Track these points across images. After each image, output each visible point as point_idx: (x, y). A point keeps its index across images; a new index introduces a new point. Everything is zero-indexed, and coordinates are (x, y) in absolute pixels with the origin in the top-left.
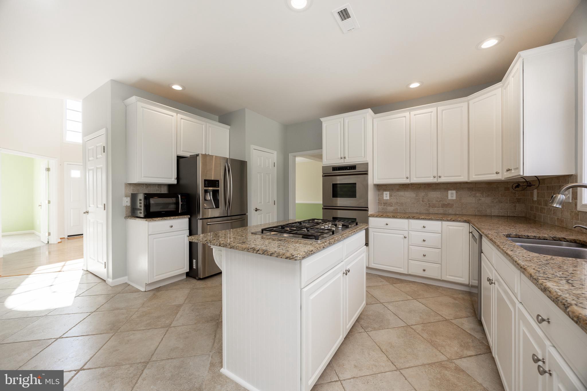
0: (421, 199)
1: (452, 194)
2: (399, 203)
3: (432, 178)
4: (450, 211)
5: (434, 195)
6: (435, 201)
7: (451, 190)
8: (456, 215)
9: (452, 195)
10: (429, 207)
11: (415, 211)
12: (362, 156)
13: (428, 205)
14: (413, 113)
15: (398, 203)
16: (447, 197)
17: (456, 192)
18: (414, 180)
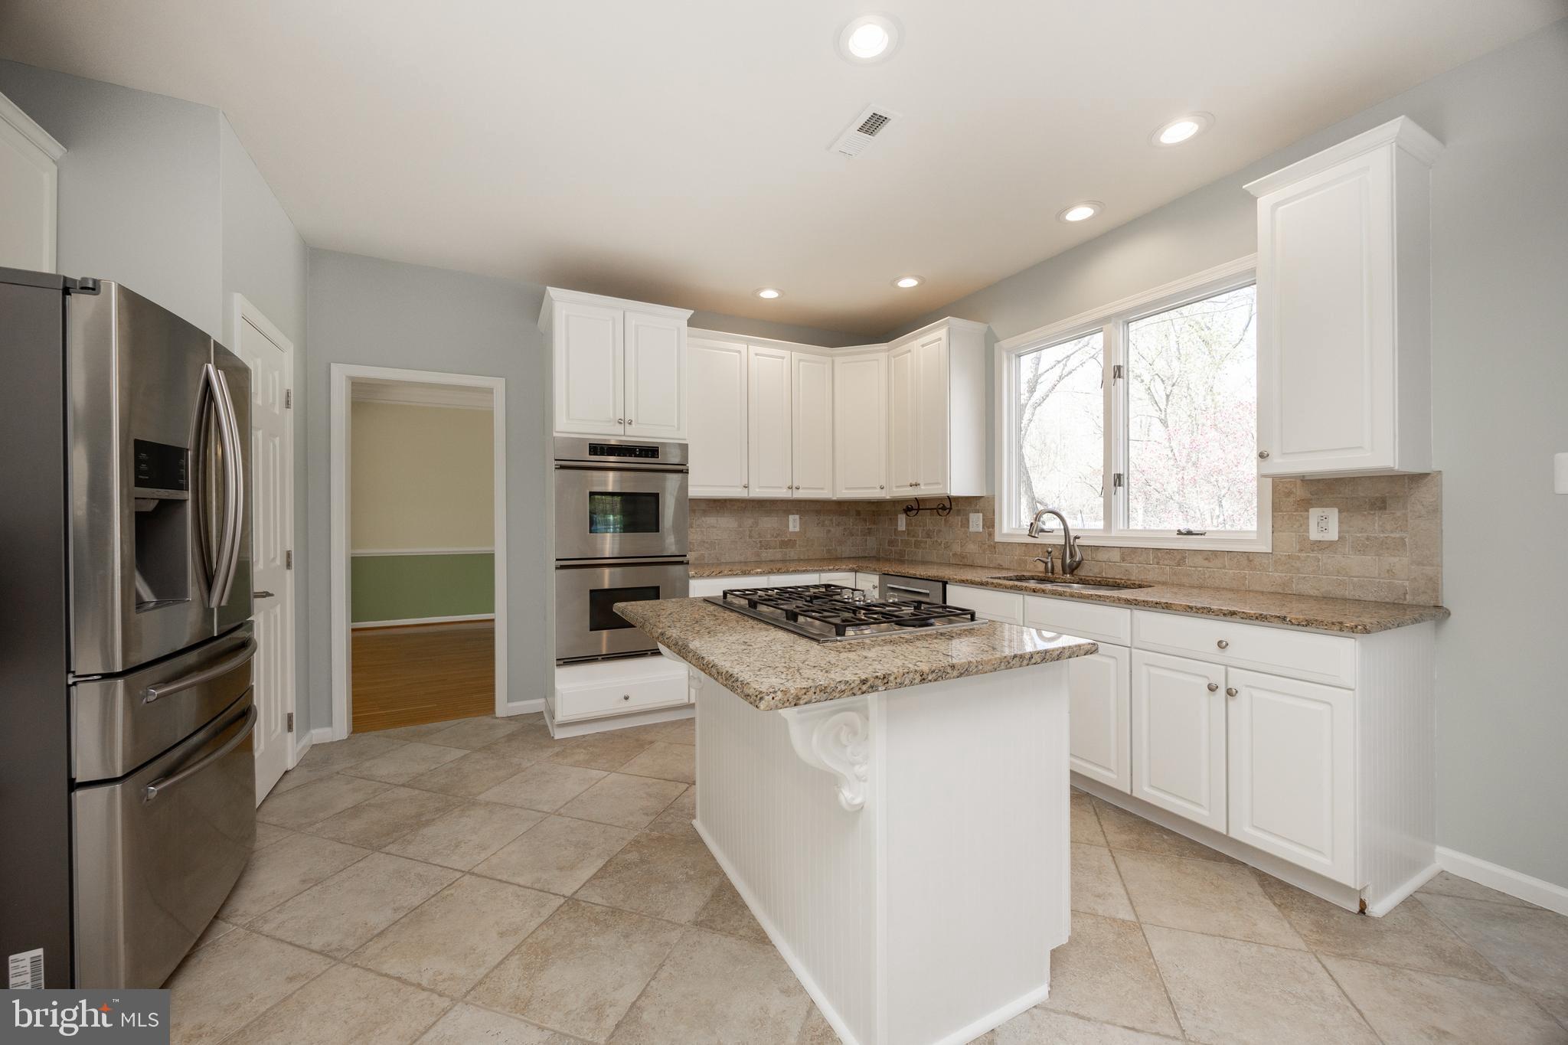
0: (747, 533)
1: (794, 520)
2: (707, 542)
3: (785, 490)
4: (792, 553)
5: (768, 523)
6: (769, 536)
7: (793, 514)
8: (799, 560)
9: (794, 523)
10: (761, 546)
11: (737, 559)
12: (674, 426)
13: (759, 545)
14: (753, 349)
15: (704, 542)
16: (788, 526)
17: (800, 518)
18: (757, 492)
